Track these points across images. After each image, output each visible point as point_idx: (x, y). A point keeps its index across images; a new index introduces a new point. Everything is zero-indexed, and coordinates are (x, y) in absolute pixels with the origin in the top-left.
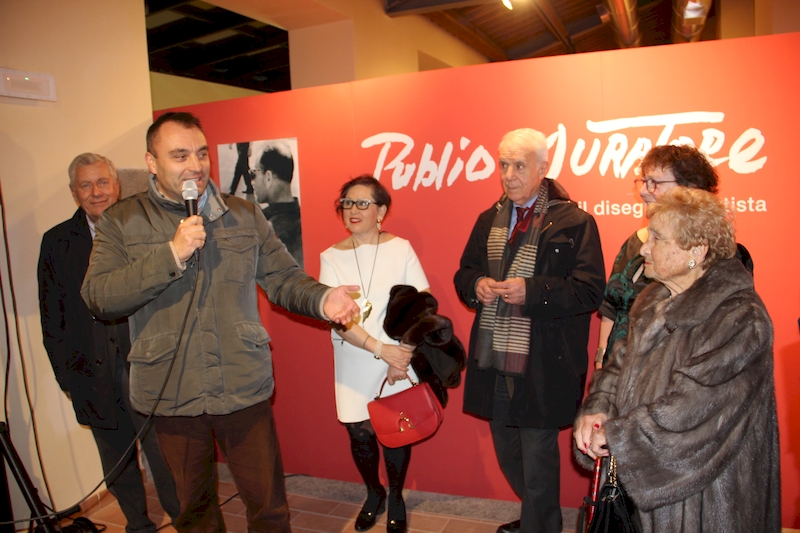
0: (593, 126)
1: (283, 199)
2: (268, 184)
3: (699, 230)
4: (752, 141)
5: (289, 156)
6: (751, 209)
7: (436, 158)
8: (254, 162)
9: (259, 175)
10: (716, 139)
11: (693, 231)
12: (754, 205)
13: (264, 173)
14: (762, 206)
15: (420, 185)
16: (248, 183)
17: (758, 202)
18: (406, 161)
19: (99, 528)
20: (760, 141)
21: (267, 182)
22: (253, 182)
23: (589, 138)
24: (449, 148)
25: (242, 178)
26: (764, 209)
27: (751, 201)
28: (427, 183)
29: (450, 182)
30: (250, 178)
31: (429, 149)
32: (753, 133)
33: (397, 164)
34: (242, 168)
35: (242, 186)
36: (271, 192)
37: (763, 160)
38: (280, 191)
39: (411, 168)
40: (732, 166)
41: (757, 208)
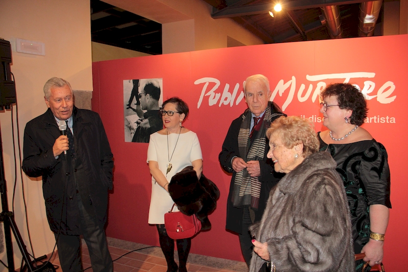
0: (309, 78)
1: (154, 109)
2: (147, 101)
3: (296, 136)
4: (389, 88)
5: (158, 87)
6: (387, 122)
7: (231, 91)
8: (141, 90)
9: (143, 96)
10: (371, 86)
11: (292, 137)
12: (389, 120)
13: (146, 95)
14: (393, 120)
15: (223, 104)
16: (137, 100)
17: (391, 118)
18: (216, 92)
19: (55, 267)
20: (393, 88)
21: (147, 100)
22: (140, 99)
23: (308, 83)
24: (237, 86)
25: (135, 97)
26: (394, 122)
27: (387, 118)
28: (226, 103)
29: (237, 103)
30: (138, 97)
31: (227, 86)
32: (389, 84)
33: (211, 93)
34: (135, 92)
35: (135, 101)
36: (149, 105)
37: (394, 97)
38: (153, 104)
39: (218, 95)
40: (378, 100)
41: (391, 121)
